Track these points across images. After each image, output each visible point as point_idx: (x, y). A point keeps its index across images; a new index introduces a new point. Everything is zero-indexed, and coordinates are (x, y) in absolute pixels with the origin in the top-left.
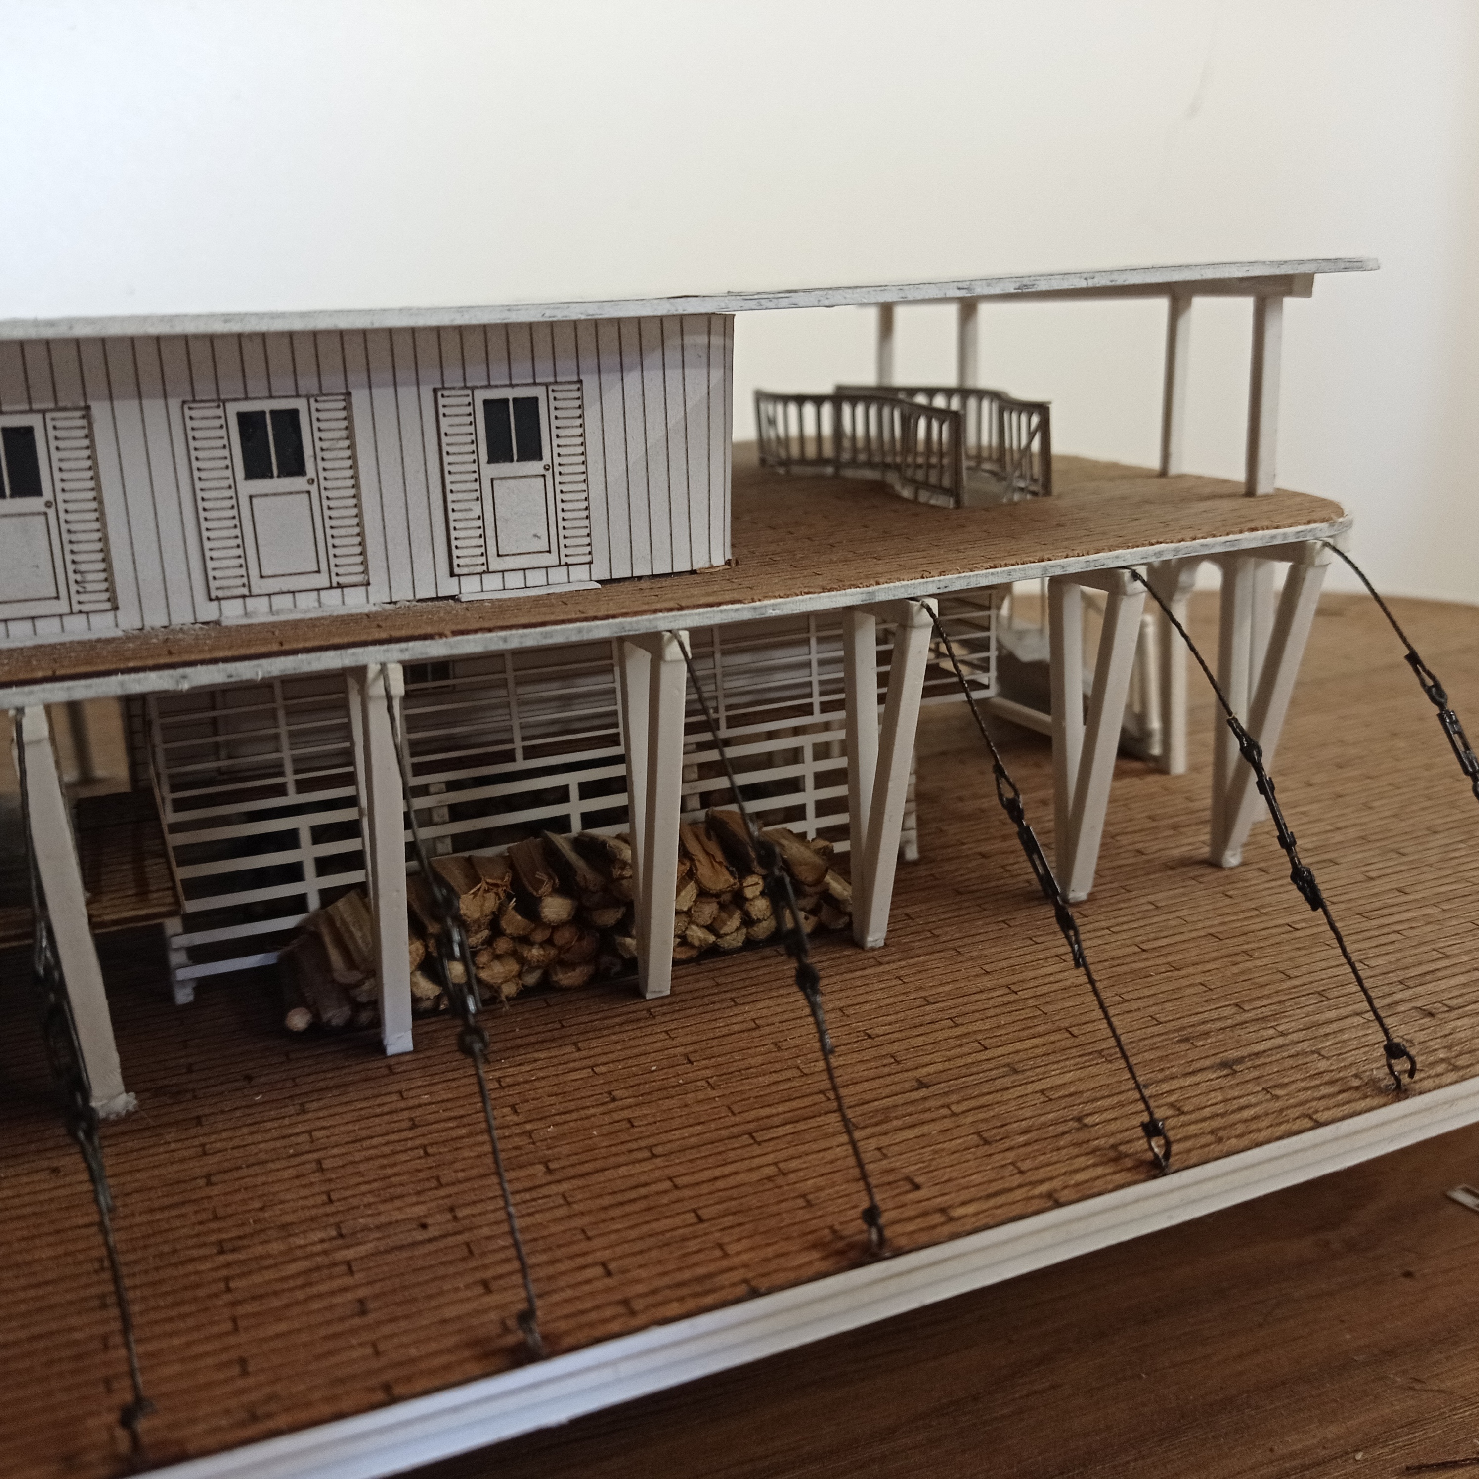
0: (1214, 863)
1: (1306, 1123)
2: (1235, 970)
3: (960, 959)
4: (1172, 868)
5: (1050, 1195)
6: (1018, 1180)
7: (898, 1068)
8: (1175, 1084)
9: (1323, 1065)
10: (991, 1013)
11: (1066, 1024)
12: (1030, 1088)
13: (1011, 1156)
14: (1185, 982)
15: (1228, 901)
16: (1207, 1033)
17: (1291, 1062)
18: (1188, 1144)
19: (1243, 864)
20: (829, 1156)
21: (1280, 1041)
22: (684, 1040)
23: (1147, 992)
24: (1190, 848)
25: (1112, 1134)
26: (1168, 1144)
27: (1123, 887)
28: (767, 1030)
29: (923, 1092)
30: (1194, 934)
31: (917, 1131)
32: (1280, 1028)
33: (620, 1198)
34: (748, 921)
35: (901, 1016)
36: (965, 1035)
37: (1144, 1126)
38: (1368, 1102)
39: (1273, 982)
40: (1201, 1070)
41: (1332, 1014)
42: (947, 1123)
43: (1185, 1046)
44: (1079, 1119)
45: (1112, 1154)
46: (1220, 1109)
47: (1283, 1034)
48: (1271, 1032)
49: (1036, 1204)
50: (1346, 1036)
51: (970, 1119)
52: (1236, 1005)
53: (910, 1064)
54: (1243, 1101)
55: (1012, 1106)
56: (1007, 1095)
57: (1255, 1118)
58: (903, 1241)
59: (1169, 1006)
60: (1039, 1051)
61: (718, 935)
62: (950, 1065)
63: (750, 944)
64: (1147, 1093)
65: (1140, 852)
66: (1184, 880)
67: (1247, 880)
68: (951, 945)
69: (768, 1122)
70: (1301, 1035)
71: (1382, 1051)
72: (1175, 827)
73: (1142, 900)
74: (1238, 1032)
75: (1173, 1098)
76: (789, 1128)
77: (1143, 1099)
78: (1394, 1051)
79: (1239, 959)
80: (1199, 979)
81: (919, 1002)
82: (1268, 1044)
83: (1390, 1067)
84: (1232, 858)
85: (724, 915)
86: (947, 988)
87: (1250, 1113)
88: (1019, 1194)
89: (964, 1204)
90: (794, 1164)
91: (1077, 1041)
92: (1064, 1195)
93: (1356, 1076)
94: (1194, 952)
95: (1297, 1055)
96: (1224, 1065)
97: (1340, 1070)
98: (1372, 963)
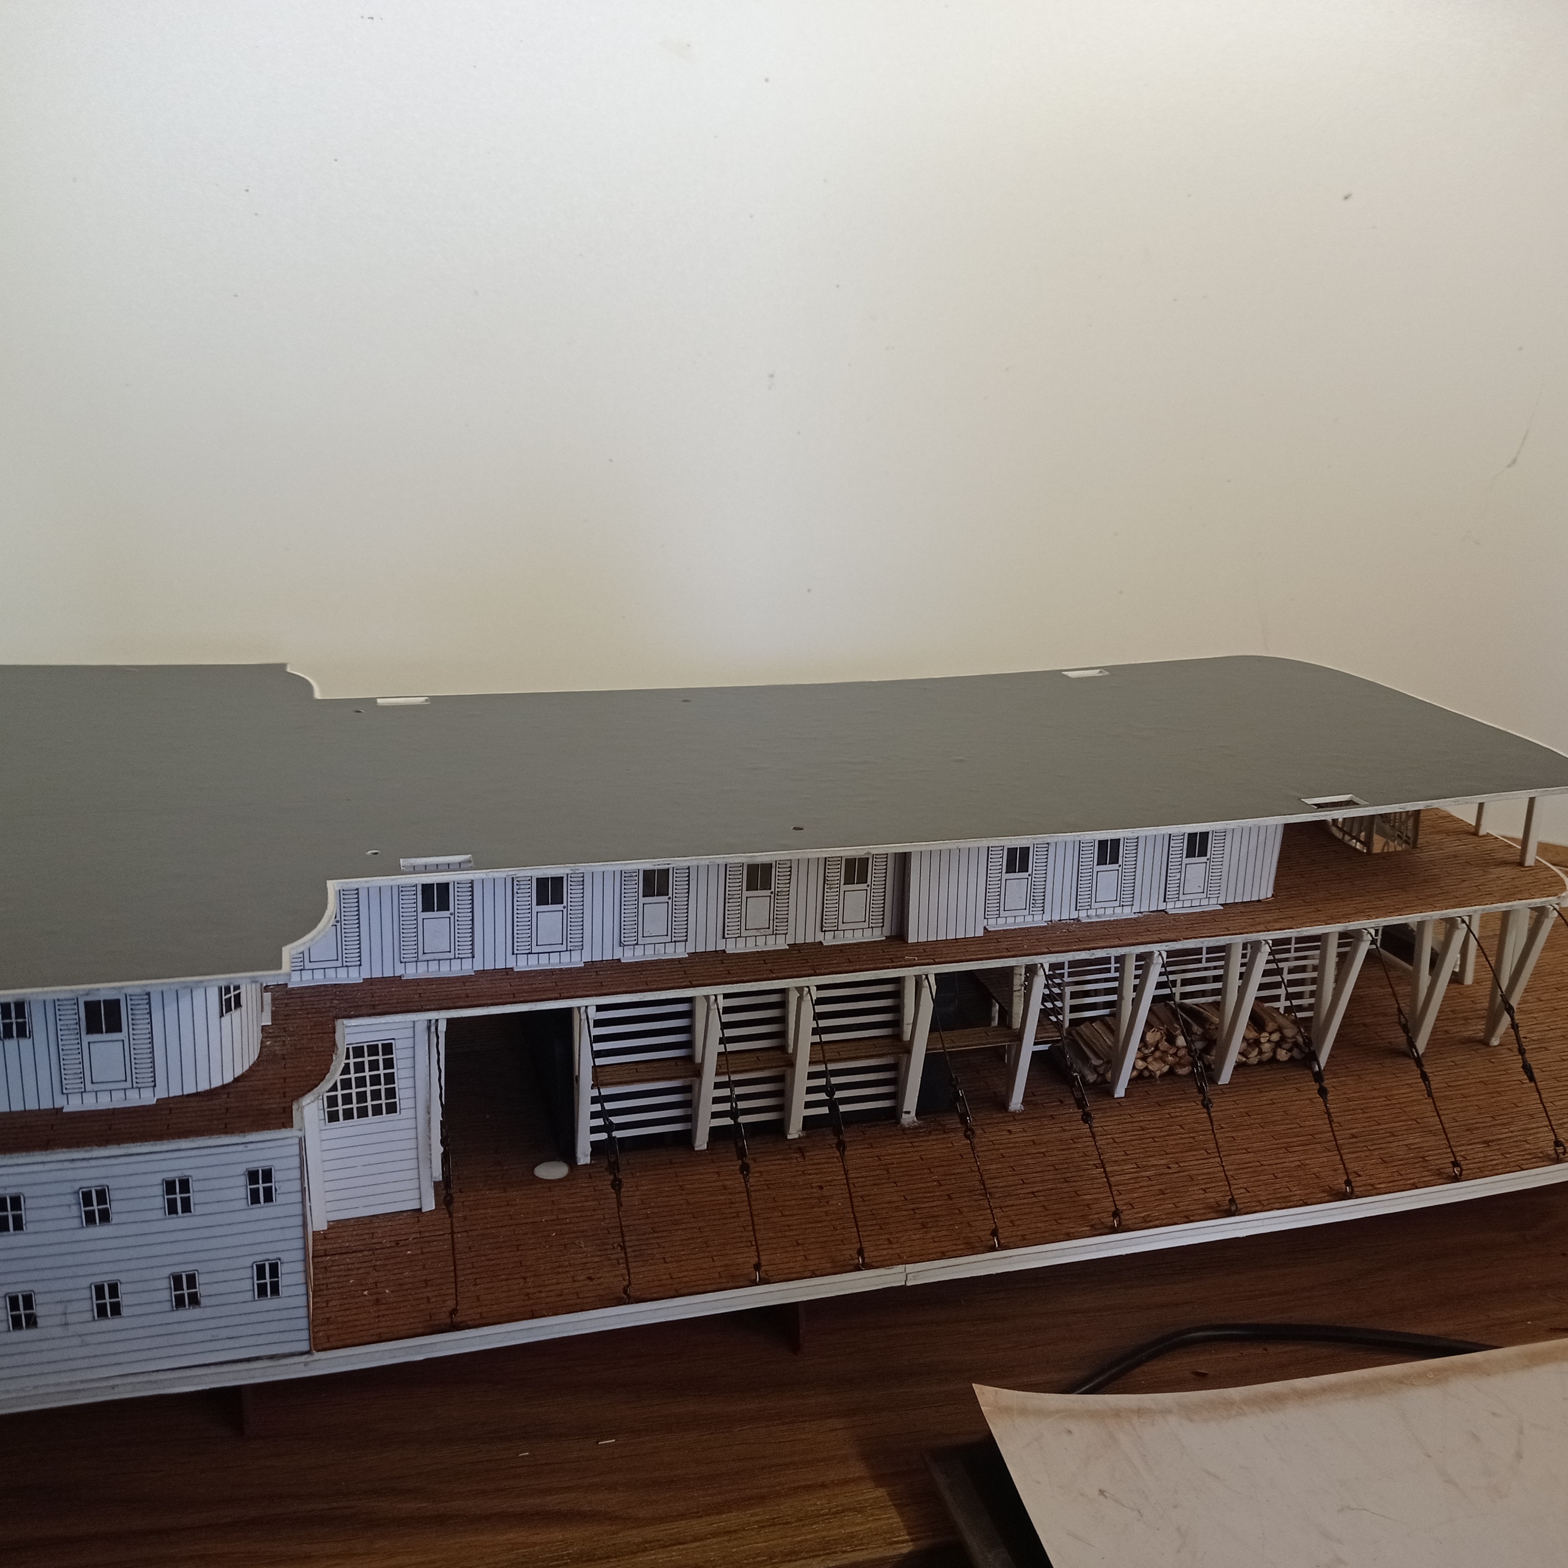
0: (1485, 1042)
1: (1518, 1168)
2: (1493, 1100)
3: (1361, 1081)
4: (1464, 1043)
5: (1413, 1184)
6: (1400, 1177)
7: (1341, 1128)
8: (1464, 1148)
9: (1527, 1146)
10: (1380, 1108)
11: (1415, 1117)
12: (1401, 1143)
13: (1395, 1169)
14: (1469, 1104)
15: (1491, 1065)
16: (1478, 1128)
17: (1514, 1144)
18: (1469, 1172)
19: (1500, 1045)
20: (1321, 1160)
21: (1510, 1134)
22: (1244, 1105)
23: (1451, 1107)
24: (1472, 1032)
25: (1438, 1165)
26: (1462, 1170)
27: (1438, 1051)
28: (1279, 1105)
29: (1355, 1140)
30: (1473, 1081)
31: (1355, 1155)
32: (1511, 1129)
33: (1241, 1166)
34: (1261, 1053)
35: (1339, 1105)
36: (1370, 1117)
37: (1452, 1162)
38: (1545, 1163)
39: (1510, 1108)
40: (1474, 1143)
41: (1534, 1125)
42: (1367, 1153)
43: (1468, 1133)
44: (1423, 1158)
45: (1437, 1172)
46: (1481, 1159)
47: (1512, 1132)
48: (1507, 1130)
49: (1408, 1187)
50: (1539, 1136)
51: (1377, 1153)
52: (1492, 1117)
53: (1347, 1127)
54: (1493, 1158)
55: (1394, 1149)
56: (1391, 1145)
57: (1496, 1165)
58: (1358, 1193)
59: (1461, 1114)
60: (1403, 1128)
61: (1247, 1058)
62: (1364, 1129)
63: (1260, 1063)
64: (1454, 1149)
65: (1447, 1032)
66: (1470, 1051)
67: (1502, 1054)
68: (1356, 1073)
69: (1292, 1144)
70: (1519, 1133)
71: (1553, 1144)
72: (1465, 1019)
73: (1449, 1060)
74: (1492, 1129)
75: (1463, 1153)
76: (1301, 1148)
77: (1452, 1152)
78: (1557, 1143)
79: (1495, 1095)
80: (1476, 1103)
81: (1345, 1100)
82: (1505, 1136)
83: (1556, 1150)
84: (1495, 1042)
85: (1250, 1049)
86: (1357, 1095)
87: (1493, 1163)
88: (1401, 1182)
89: (1379, 1184)
90: (1307, 1162)
91: (1420, 1126)
92: (1419, 1185)
93: (1541, 1152)
94: (1474, 1089)
95: (1517, 1141)
96: (1485, 1142)
97: (1534, 1149)
98: (1557, 1103)
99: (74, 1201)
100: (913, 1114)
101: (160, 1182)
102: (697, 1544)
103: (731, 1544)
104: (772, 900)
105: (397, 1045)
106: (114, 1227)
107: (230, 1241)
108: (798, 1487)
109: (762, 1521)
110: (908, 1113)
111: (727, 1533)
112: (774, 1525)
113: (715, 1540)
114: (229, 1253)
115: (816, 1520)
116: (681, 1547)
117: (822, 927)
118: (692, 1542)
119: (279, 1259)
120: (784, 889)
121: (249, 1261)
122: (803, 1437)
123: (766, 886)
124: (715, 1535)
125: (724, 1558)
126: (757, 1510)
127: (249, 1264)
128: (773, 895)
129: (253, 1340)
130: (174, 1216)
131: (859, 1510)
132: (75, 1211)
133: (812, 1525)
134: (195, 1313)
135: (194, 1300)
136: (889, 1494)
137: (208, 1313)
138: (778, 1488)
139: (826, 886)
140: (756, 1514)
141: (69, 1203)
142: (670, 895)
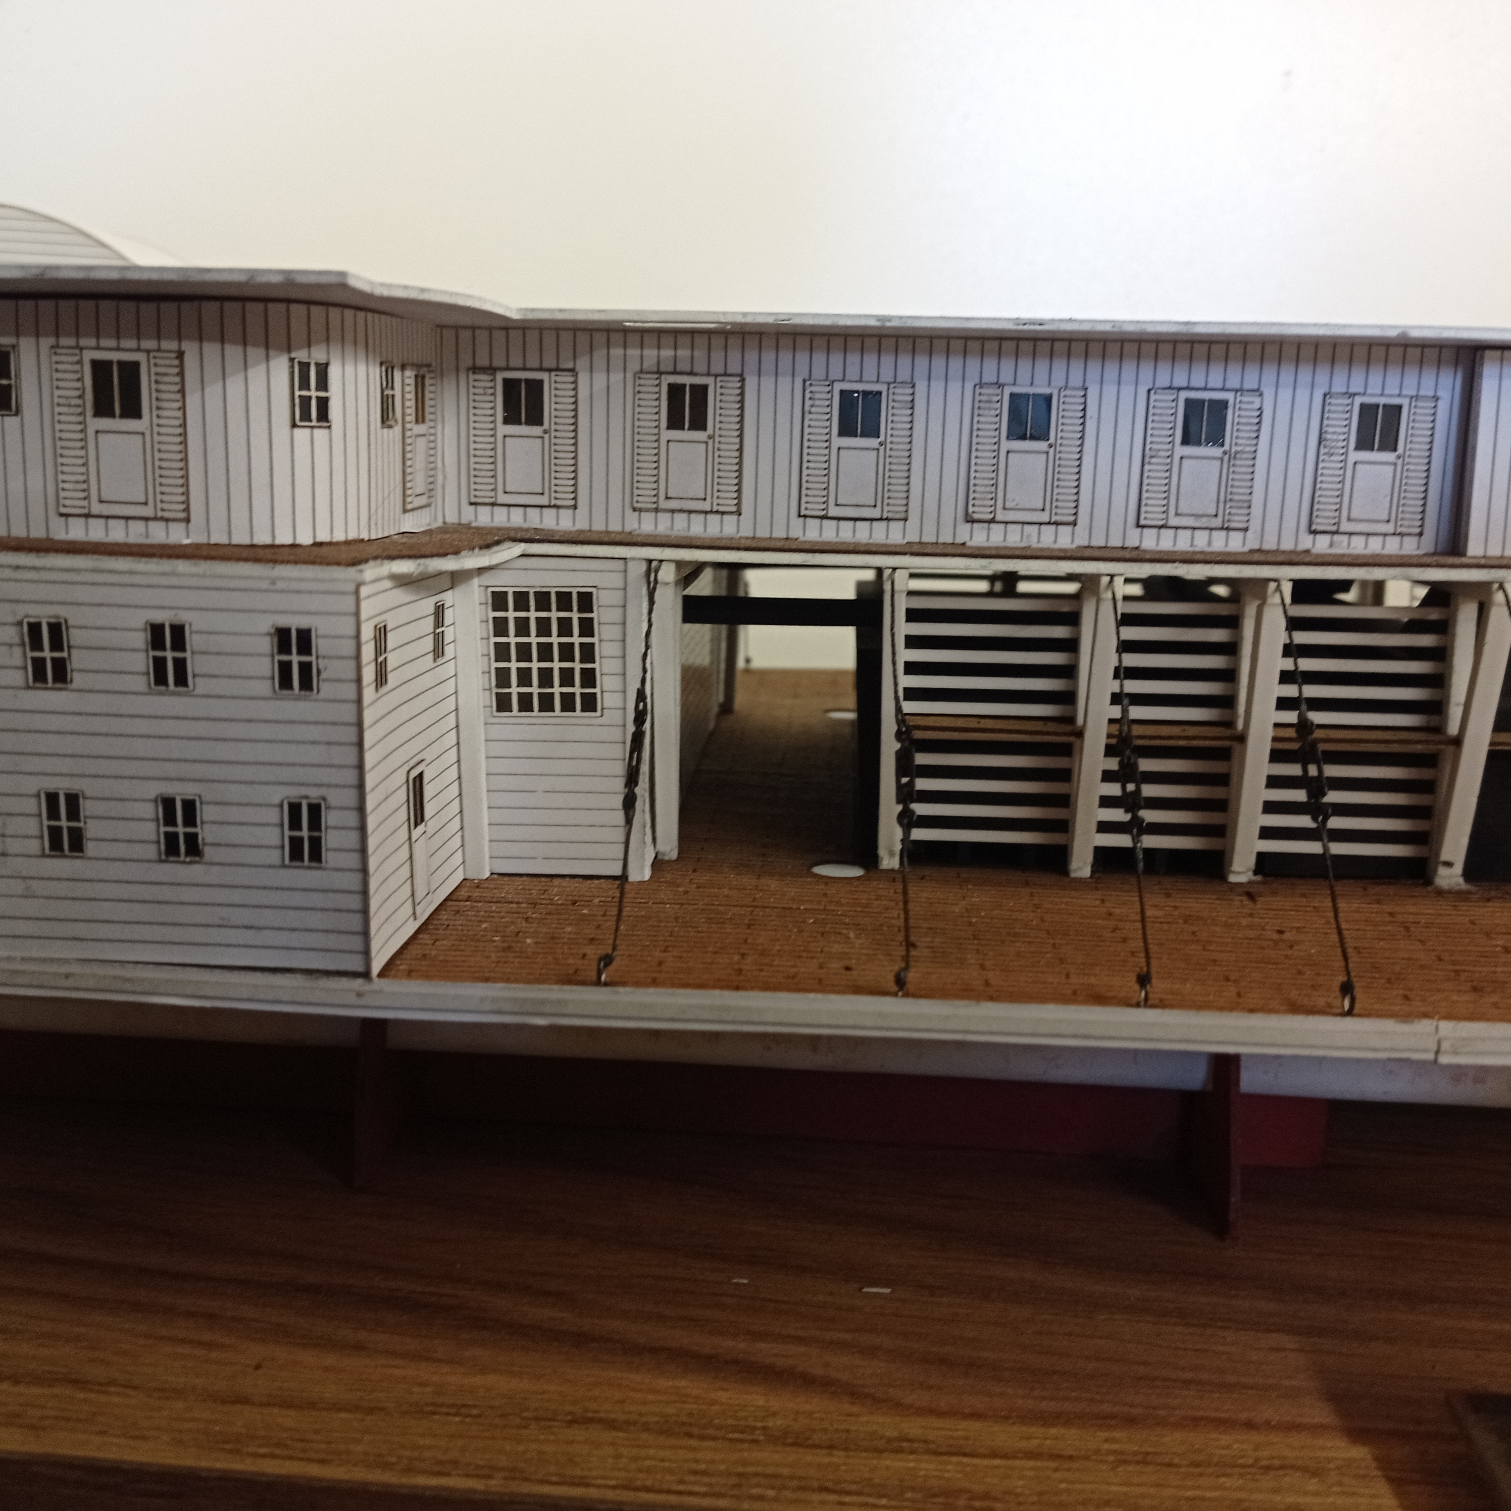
99: (17, 640)
100: (1458, 869)
101: (141, 624)
102: (997, 1462)
103: (1058, 1475)
104: (1225, 465)
105: (601, 599)
106: (76, 694)
107: (247, 752)
108: (1202, 1419)
109: (1122, 1453)
110: (1449, 864)
111: (1053, 1457)
112: (1145, 1463)
113: (1031, 1463)
114: (248, 773)
115: (1228, 1471)
116: (965, 1460)
117: (1310, 523)
118: (985, 1456)
119: (324, 799)
120: (1248, 449)
121: (279, 794)
122: (1223, 1348)
123: (1216, 437)
124: (1032, 1455)
125: (1041, 1494)
126: (1117, 1434)
127: (276, 800)
128: (1226, 458)
129: (282, 938)
130: (162, 688)
131: (1314, 1472)
132: (16, 656)
133: (1218, 1476)
134: (194, 871)
135: (194, 848)
136: (1376, 1459)
137: (214, 875)
138: (1162, 1413)
139: (1322, 451)
140: (1114, 1441)
141: (9, 641)
142: (1052, 440)
